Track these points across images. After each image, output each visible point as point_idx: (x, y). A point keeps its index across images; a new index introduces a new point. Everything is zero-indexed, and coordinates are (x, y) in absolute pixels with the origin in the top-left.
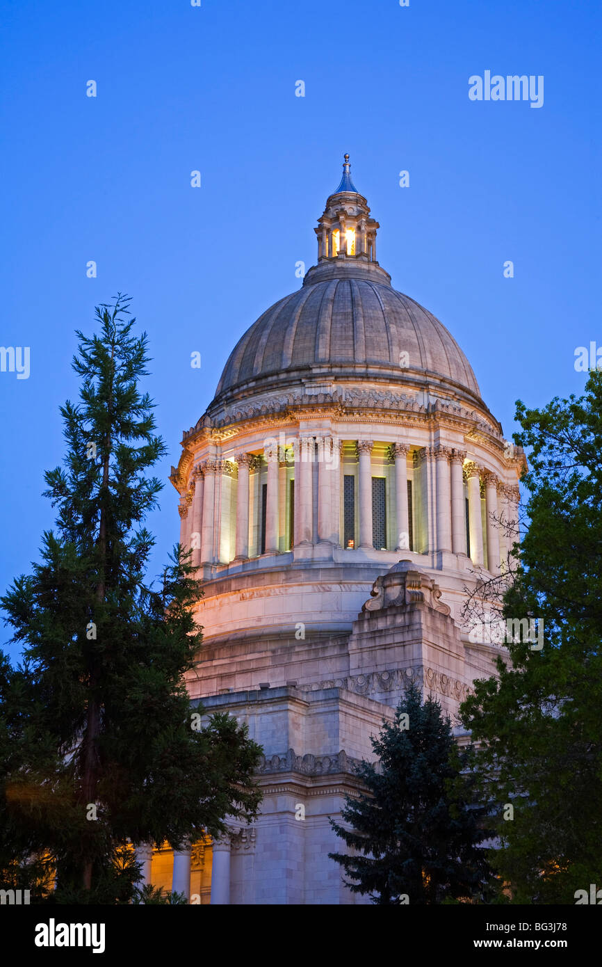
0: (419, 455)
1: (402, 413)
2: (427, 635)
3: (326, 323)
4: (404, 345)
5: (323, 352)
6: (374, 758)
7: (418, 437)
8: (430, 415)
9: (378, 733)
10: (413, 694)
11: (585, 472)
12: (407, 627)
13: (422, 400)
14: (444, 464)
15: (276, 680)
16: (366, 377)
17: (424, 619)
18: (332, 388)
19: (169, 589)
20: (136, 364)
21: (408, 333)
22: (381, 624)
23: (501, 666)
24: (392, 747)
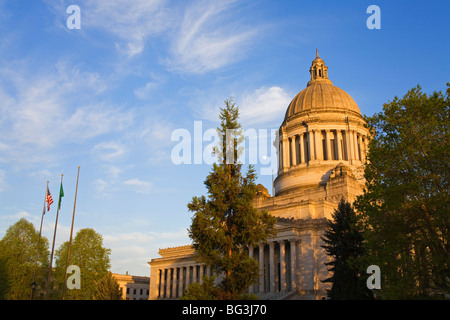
0: (343, 132)
1: (338, 121)
2: (348, 183)
3: (314, 97)
4: (337, 101)
5: (314, 105)
6: (332, 219)
7: (343, 127)
8: (347, 121)
9: (333, 212)
10: (343, 201)
11: (385, 134)
12: (343, 182)
13: (343, 116)
14: (351, 134)
15: (305, 198)
16: (326, 111)
17: (347, 179)
18: (317, 115)
19: (248, 177)
20: (236, 115)
21: (338, 97)
22: (335, 181)
23: (364, 191)
24: (337, 216)
